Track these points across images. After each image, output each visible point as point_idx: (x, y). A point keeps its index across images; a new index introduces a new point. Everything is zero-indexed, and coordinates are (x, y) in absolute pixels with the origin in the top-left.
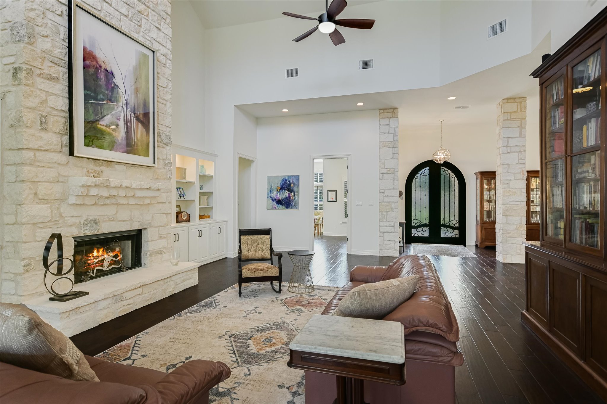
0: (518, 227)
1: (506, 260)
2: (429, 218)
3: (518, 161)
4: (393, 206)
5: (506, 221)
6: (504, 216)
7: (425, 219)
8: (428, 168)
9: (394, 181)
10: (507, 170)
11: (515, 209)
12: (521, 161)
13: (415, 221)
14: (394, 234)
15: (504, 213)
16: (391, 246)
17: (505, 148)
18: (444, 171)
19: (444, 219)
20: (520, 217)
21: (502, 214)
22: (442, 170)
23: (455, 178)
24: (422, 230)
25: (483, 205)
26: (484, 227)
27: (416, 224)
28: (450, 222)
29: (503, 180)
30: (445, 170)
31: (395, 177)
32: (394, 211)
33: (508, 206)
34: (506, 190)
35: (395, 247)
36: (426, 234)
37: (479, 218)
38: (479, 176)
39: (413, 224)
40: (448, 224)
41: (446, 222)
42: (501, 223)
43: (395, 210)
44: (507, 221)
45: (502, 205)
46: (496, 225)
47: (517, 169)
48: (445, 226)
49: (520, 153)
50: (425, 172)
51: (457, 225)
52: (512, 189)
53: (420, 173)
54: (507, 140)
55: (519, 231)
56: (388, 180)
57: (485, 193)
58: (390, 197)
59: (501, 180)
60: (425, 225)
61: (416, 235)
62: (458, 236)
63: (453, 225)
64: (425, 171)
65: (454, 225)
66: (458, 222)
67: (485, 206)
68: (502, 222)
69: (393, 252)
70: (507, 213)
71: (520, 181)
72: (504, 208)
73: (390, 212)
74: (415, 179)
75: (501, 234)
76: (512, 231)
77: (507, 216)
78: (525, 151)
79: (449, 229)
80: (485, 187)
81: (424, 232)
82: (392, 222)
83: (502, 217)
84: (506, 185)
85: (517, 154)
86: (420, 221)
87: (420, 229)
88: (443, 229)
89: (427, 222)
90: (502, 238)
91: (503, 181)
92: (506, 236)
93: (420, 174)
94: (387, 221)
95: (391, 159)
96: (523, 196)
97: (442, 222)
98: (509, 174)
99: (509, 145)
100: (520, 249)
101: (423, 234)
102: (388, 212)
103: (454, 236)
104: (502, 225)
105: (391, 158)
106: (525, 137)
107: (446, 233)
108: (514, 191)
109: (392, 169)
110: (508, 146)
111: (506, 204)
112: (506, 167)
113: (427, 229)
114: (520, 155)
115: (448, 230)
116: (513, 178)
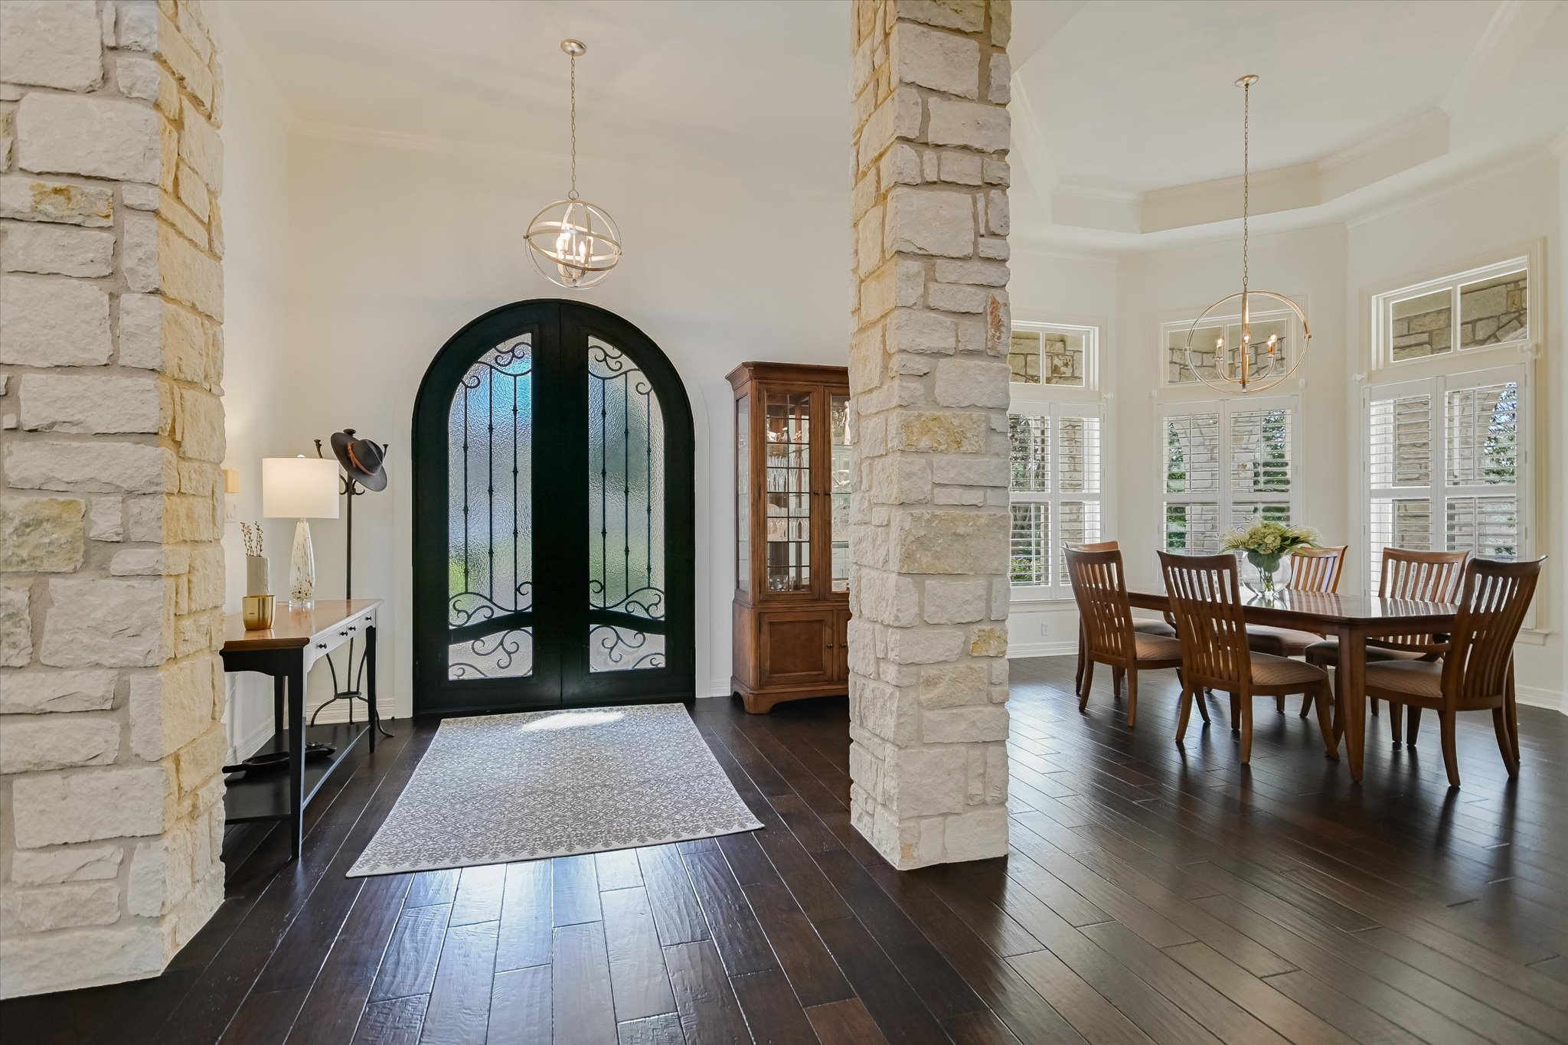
0: (974, 639)
1: (915, 855)
2: (535, 583)
3: (975, 244)
4: (105, 523)
5: (916, 610)
6: (909, 579)
7: (517, 590)
8: (527, 337)
9: (113, 296)
10: (921, 290)
11: (961, 530)
12: (988, 247)
13: (466, 603)
14: (116, 776)
15: (908, 557)
16: (85, 892)
17: (908, 151)
18: (605, 360)
19: (603, 588)
20: (983, 581)
21: (894, 565)
22: (591, 353)
23: (648, 393)
24: (501, 643)
25: (765, 518)
26: (766, 619)
27: (469, 617)
28: (628, 597)
29: (903, 351)
30: (606, 355)
31: (128, 262)
32: (115, 567)
33: (925, 513)
34: (916, 413)
35: (122, 897)
36: (522, 665)
37: (746, 576)
38: (748, 387)
39: (455, 620)
40: (621, 609)
41: (613, 601)
42: (888, 618)
43: (125, 560)
44: (921, 606)
45: (898, 514)
46: (856, 630)
47: (969, 289)
48: (608, 618)
49: (980, 196)
50: (514, 356)
51: (659, 612)
52: (948, 413)
53: (493, 363)
54: (920, 100)
55: (976, 665)
56: (53, 285)
57: (771, 462)
58: (77, 437)
59: (887, 355)
60: (513, 621)
61: (471, 675)
62: (661, 662)
63: (640, 613)
64: (512, 350)
65: (647, 610)
66: (663, 596)
67: (770, 523)
68: (897, 618)
69: (104, 943)
70: (924, 559)
71: (983, 363)
72: (907, 526)
73: (72, 582)
74: (467, 387)
75: (889, 690)
76: (947, 667)
77: (919, 576)
78: (1002, 186)
79: (627, 634)
80: (771, 436)
81: (509, 654)
82: (98, 665)
83: (898, 588)
84: (917, 386)
85: (964, 199)
86: (491, 600)
87: (491, 640)
88: (600, 637)
89: (525, 603)
90: (899, 716)
91: (905, 356)
92: (920, 703)
93: (492, 367)
94: (34, 663)
95: (90, 91)
96: (997, 454)
97: (596, 601)
98: (933, 315)
99: (931, 138)
100: (983, 775)
101: (504, 662)
102: (53, 581)
103: (646, 665)
104: (894, 636)
105: (85, 83)
106: (1004, 105)
107: (612, 649)
108: (956, 422)
109: (92, 188)
110: (926, 144)
111: (919, 503)
112: (916, 269)
113: (523, 640)
114: (981, 204)
115: (618, 637)
116: (949, 344)
